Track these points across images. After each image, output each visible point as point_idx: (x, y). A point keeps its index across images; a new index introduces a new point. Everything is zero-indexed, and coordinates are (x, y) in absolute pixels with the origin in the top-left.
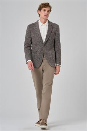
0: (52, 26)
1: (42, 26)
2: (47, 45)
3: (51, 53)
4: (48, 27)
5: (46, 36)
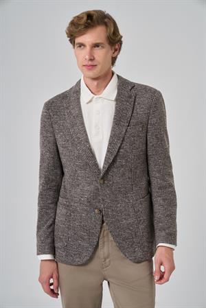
0: (130, 97)
1: (90, 101)
2: (116, 177)
3: (133, 206)
4: (113, 104)
5: (110, 144)
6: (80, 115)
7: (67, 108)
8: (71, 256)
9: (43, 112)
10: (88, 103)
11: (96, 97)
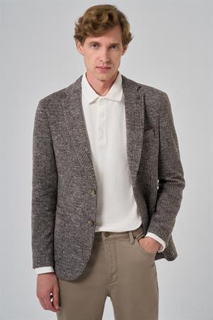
6: (81, 117)
7: (66, 108)
8: (64, 270)
9: (37, 111)
10: (91, 104)
11: (101, 97)
